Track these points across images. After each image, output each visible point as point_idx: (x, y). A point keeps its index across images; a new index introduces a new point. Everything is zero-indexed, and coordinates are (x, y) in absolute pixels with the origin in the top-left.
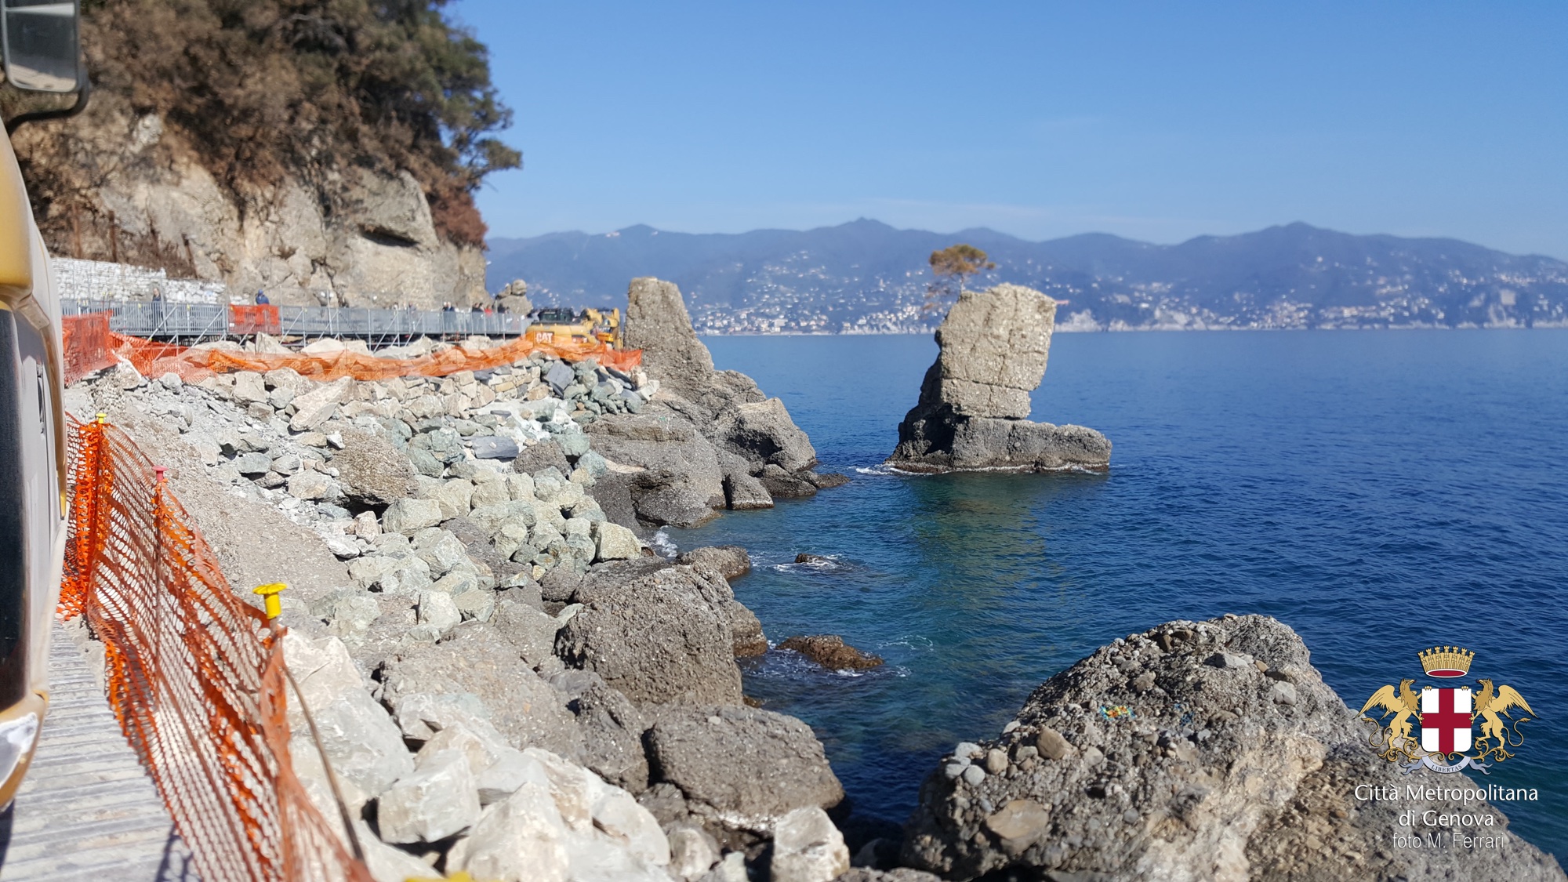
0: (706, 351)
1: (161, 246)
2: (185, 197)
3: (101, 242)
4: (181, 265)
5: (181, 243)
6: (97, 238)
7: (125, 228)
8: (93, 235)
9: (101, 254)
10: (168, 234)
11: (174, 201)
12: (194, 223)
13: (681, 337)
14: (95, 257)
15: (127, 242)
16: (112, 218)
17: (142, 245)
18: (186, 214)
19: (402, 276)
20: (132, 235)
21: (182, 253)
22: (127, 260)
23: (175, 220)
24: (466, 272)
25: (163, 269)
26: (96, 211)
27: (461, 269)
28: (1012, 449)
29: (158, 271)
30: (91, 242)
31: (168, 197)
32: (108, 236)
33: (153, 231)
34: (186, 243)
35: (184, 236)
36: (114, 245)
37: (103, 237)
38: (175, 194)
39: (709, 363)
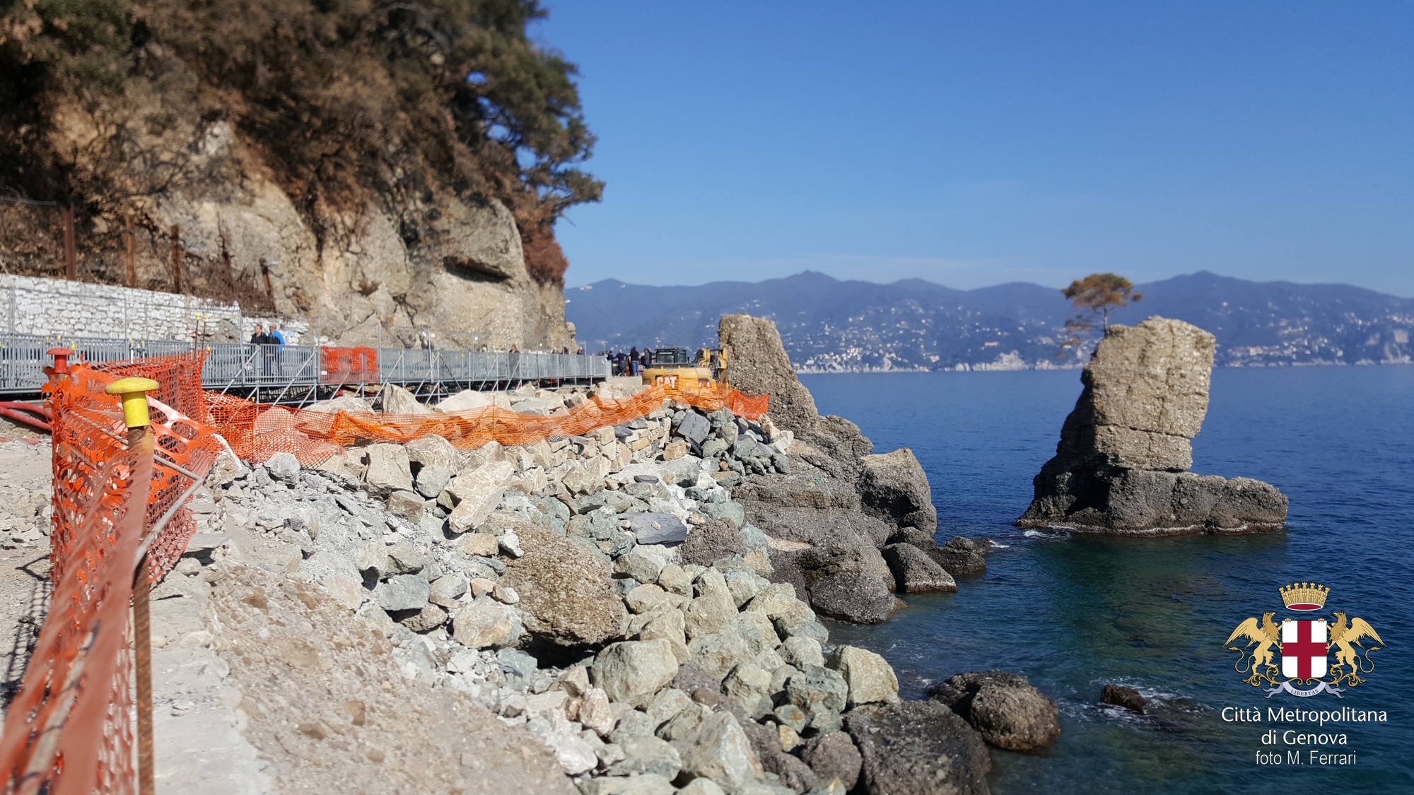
0: (808, 395)
1: (234, 275)
2: (259, 218)
3: (161, 266)
4: (259, 298)
5: (258, 269)
6: (156, 261)
7: (192, 250)
8: (151, 257)
9: (160, 282)
10: (242, 261)
11: (246, 222)
12: (270, 249)
13: (780, 379)
14: (153, 285)
15: (192, 268)
16: (175, 237)
17: (211, 271)
18: (262, 239)
19: (492, 315)
20: (200, 259)
21: (259, 283)
22: (193, 290)
23: (249, 245)
24: (548, 311)
25: (236, 303)
26: (156, 229)
27: (543, 307)
28: (1177, 507)
29: (231, 305)
30: (148, 267)
31: (239, 218)
32: (169, 258)
33: (225, 255)
34: (265, 271)
35: (262, 262)
36: (178, 270)
37: (163, 259)
38: (247, 215)
39: (811, 407)
